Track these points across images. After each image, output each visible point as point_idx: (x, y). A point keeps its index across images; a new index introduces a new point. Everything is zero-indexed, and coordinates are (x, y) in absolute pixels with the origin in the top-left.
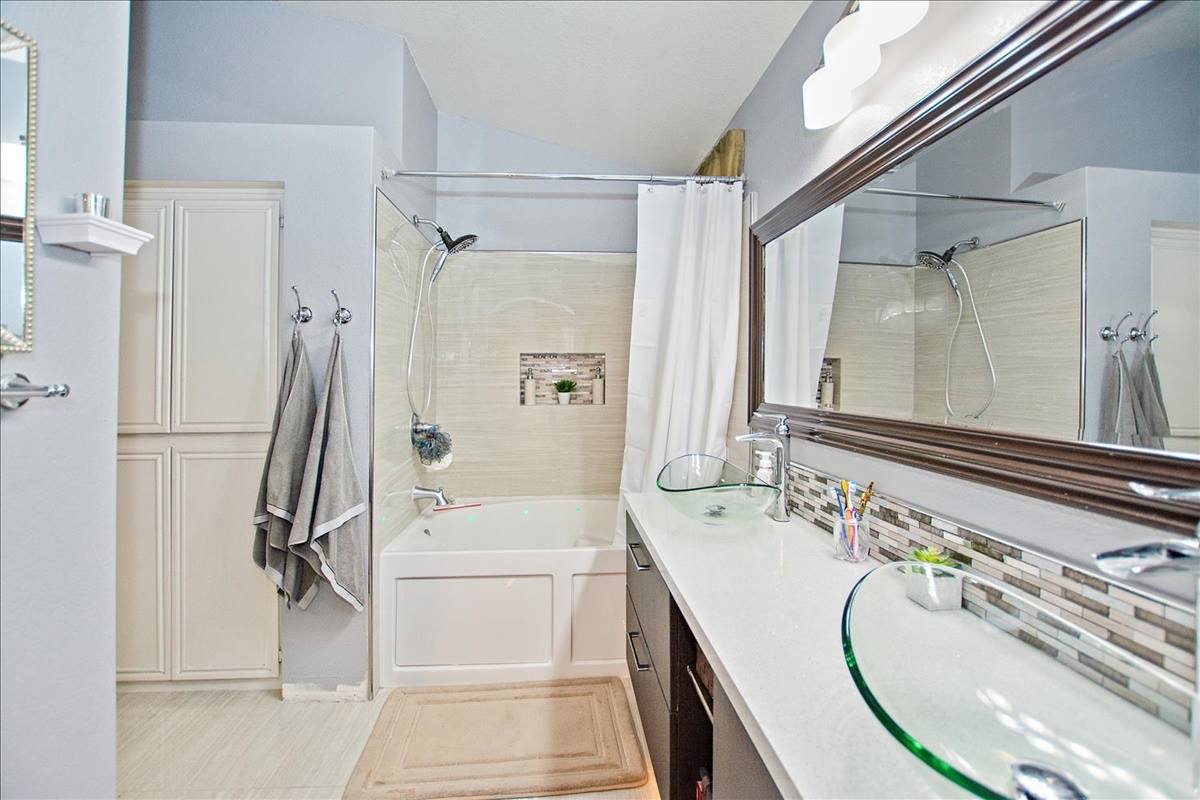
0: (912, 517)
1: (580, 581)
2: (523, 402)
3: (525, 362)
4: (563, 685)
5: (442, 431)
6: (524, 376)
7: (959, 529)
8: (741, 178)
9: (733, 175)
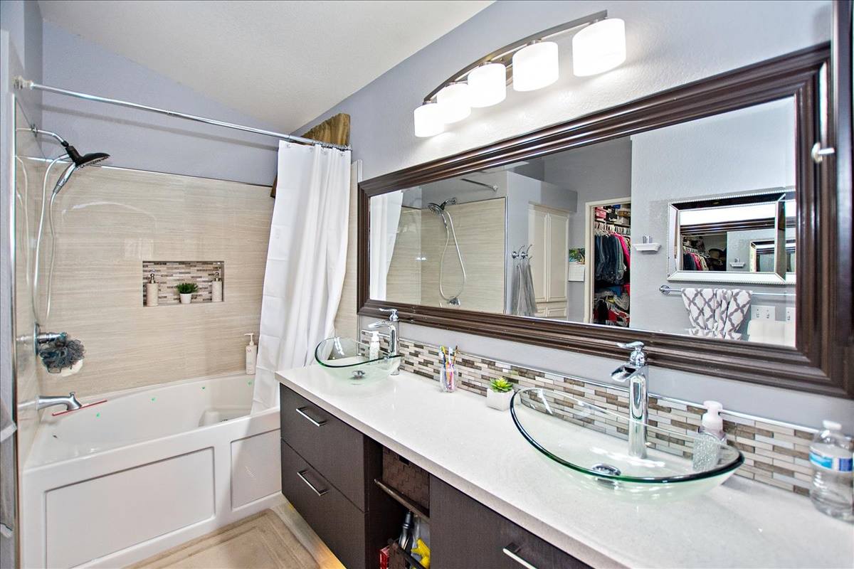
0: (483, 363)
1: (237, 446)
2: (145, 303)
3: (146, 269)
4: (227, 530)
5: (72, 338)
6: (146, 281)
7: (512, 366)
8: (349, 148)
9: (342, 144)
